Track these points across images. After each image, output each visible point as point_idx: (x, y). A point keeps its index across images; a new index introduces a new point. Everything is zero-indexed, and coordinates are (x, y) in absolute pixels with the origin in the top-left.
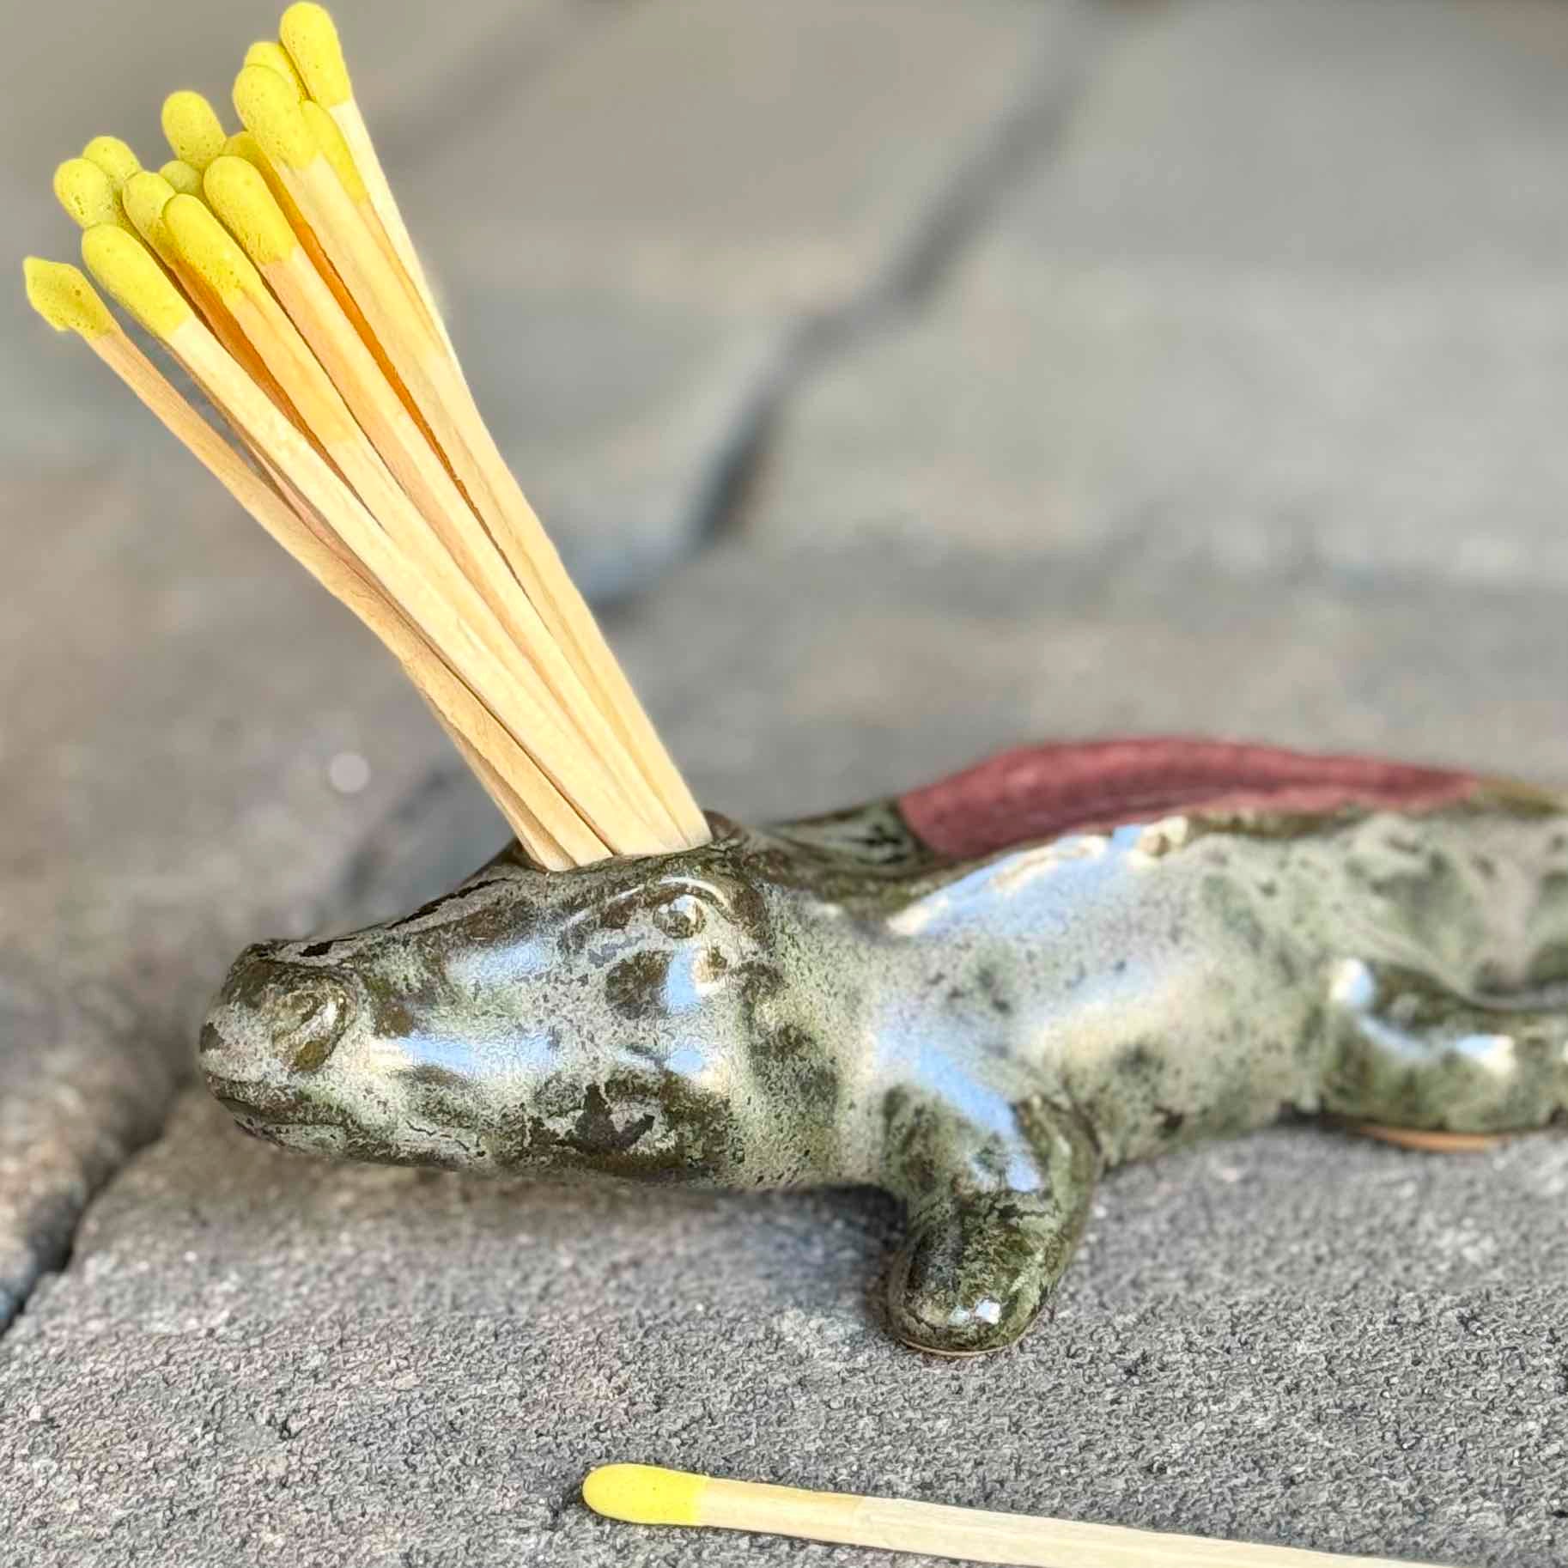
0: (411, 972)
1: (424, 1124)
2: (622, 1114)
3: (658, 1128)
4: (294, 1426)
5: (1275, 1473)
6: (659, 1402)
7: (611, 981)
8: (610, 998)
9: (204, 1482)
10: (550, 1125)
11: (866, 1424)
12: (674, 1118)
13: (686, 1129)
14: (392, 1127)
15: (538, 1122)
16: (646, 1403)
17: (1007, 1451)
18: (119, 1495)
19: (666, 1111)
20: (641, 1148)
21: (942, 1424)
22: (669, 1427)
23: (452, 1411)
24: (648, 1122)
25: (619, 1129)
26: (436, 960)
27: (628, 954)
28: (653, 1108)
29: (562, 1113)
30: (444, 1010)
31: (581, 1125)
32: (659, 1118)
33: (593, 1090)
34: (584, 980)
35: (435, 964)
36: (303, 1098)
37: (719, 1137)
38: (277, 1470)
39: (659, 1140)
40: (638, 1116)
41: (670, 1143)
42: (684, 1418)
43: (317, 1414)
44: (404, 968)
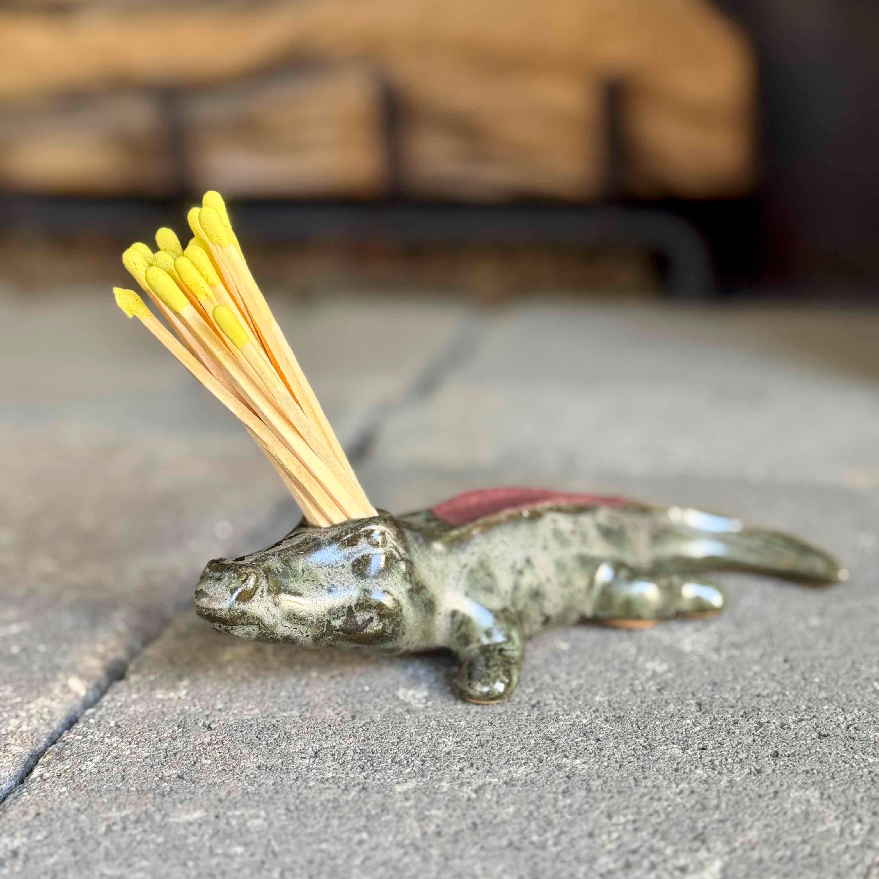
0: (278, 565)
1: (287, 624)
2: (361, 617)
3: (375, 622)
4: (213, 726)
5: (592, 737)
6: (353, 717)
7: (353, 566)
8: (354, 572)
9: (179, 744)
10: (333, 623)
11: (433, 724)
12: (381, 617)
13: (386, 621)
14: (275, 625)
15: (329, 622)
16: (348, 717)
17: (488, 731)
18: (146, 748)
19: (379, 614)
20: (368, 630)
21: (463, 723)
22: (357, 725)
23: (274, 721)
24: (371, 619)
25: (360, 623)
26: (287, 561)
27: (359, 556)
28: (373, 614)
29: (338, 618)
30: (292, 579)
31: (345, 622)
32: (376, 617)
33: (350, 608)
34: (343, 566)
35: (286, 562)
36: (244, 613)
37: (398, 624)
38: (207, 740)
39: (376, 626)
40: (367, 617)
41: (380, 627)
42: (363, 722)
43: (221, 723)
44: (275, 563)
